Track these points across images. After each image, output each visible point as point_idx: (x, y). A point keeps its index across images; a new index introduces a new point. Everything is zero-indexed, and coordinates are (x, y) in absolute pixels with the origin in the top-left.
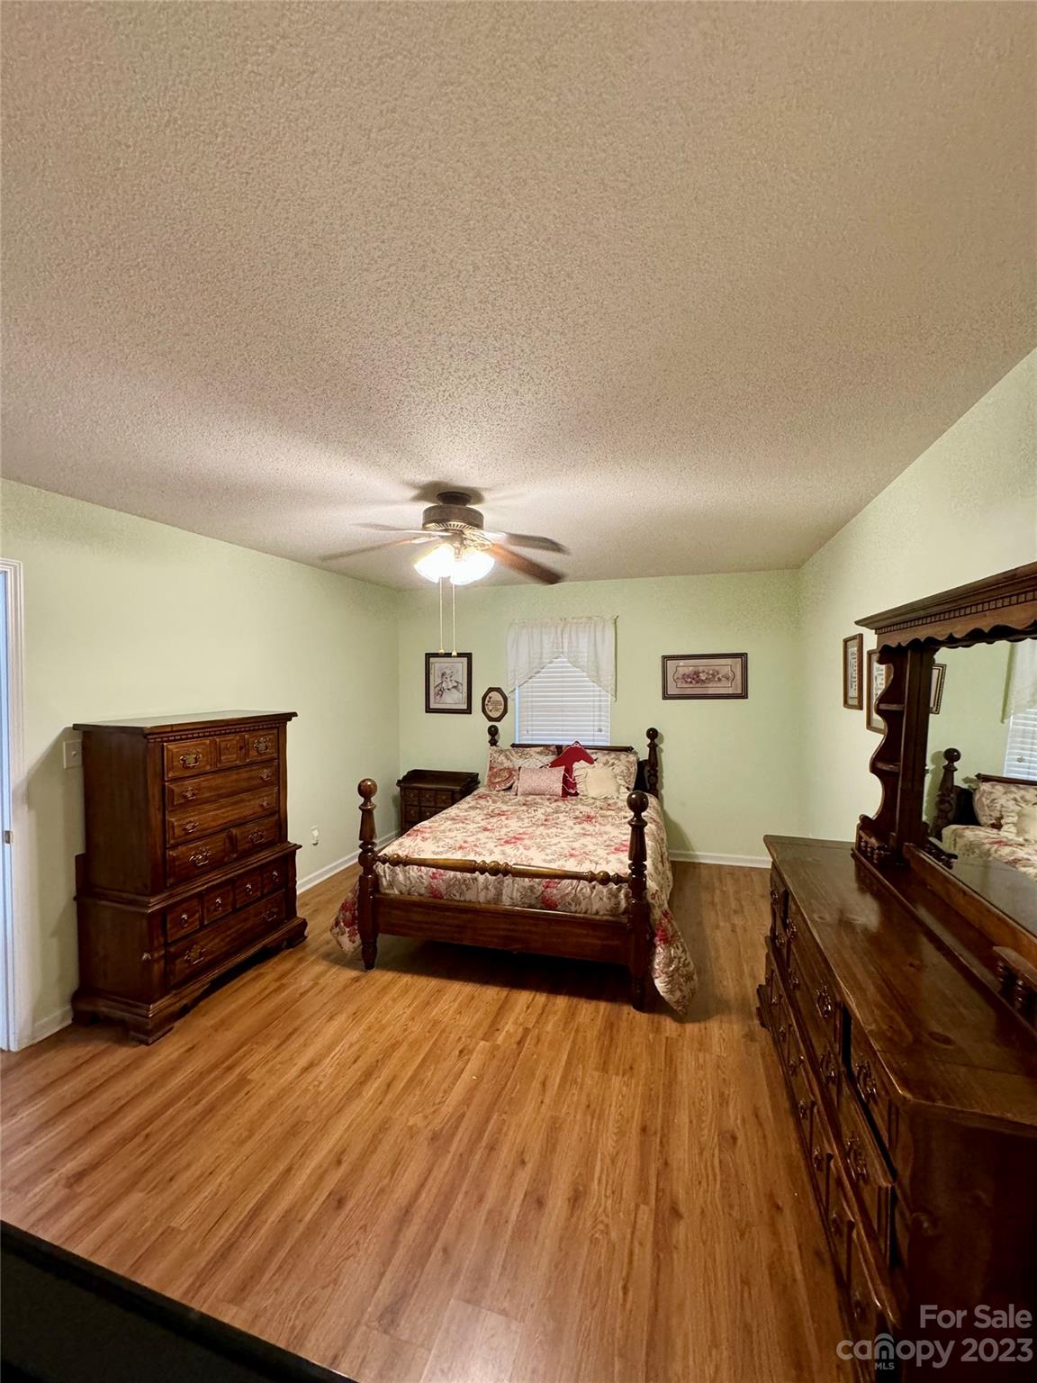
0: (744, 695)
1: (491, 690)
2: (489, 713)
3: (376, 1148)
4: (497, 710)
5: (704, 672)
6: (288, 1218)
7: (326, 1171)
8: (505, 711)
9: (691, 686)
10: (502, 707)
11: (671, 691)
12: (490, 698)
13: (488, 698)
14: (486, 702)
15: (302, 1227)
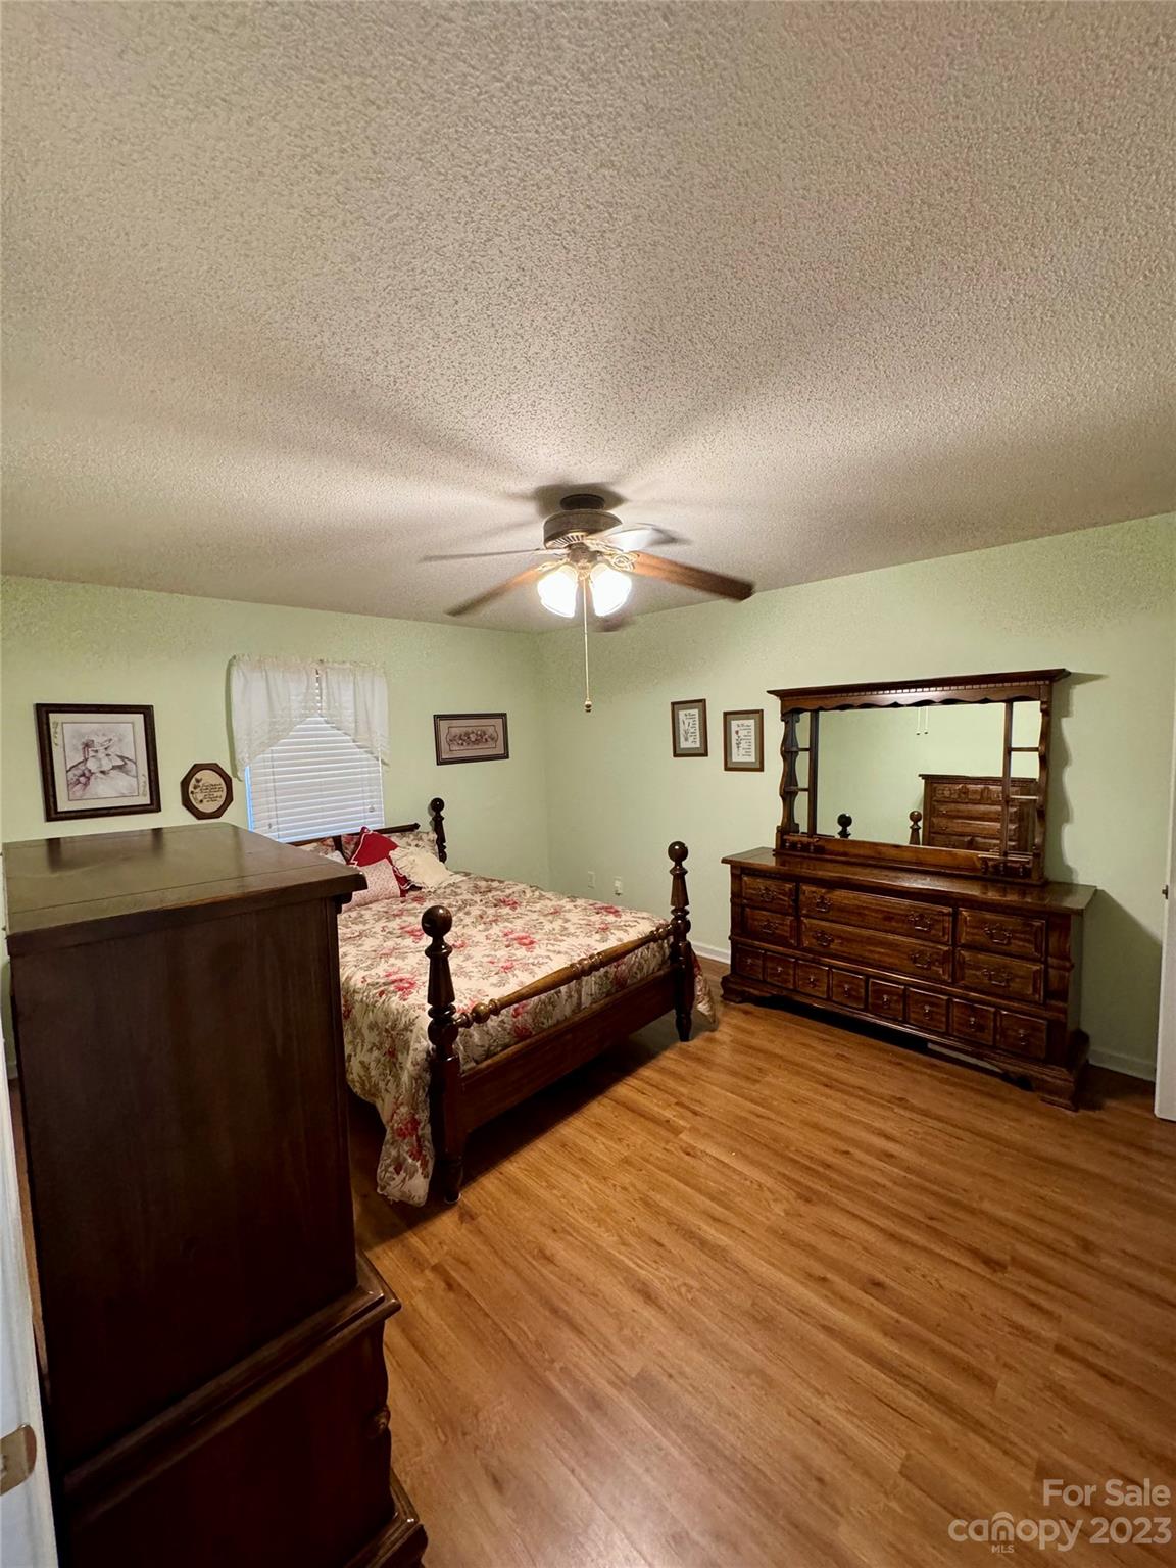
0: (506, 756)
1: (197, 768)
2: (200, 807)
3: (810, 1246)
4: (214, 800)
5: (473, 732)
6: (893, 1332)
7: (835, 1293)
8: (229, 799)
9: (462, 748)
10: (224, 794)
11: (444, 756)
12: (198, 781)
13: (193, 781)
14: (191, 789)
15: (904, 1320)
